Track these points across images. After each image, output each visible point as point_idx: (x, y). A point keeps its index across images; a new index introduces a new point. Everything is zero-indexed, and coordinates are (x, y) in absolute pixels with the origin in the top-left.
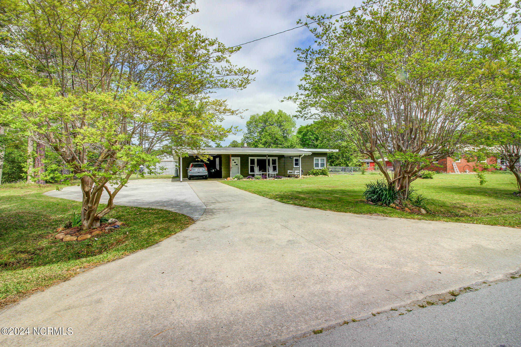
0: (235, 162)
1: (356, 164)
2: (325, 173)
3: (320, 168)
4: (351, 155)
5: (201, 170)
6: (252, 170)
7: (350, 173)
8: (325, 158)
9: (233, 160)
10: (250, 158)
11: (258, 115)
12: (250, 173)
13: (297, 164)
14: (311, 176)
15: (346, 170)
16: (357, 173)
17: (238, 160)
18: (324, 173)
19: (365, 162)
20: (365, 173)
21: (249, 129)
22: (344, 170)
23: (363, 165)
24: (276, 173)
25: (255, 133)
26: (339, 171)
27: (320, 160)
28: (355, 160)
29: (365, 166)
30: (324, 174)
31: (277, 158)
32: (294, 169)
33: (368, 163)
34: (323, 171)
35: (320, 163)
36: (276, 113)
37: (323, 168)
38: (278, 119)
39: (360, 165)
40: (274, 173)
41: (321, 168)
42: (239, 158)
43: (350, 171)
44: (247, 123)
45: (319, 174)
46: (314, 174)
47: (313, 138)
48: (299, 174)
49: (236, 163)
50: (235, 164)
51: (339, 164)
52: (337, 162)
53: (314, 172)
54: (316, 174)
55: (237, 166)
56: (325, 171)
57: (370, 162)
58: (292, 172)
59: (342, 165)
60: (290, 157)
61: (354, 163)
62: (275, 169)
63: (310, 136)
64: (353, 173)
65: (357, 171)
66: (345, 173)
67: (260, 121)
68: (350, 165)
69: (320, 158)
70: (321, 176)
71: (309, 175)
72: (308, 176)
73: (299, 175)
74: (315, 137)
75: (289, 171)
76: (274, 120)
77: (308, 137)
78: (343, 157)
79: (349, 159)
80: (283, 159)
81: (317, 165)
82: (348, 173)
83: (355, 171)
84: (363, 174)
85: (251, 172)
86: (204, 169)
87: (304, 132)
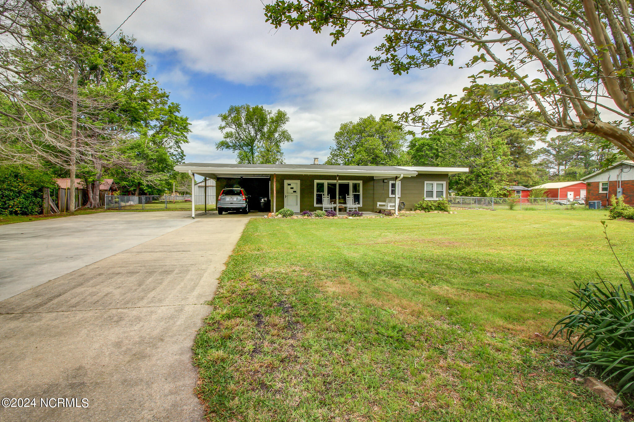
0: (292, 188)
1: (500, 192)
2: (443, 208)
3: (435, 198)
4: (492, 178)
5: (235, 199)
6: (320, 201)
7: (488, 207)
8: (444, 183)
9: (289, 185)
10: (316, 182)
11: (351, 123)
12: (315, 205)
13: (393, 192)
14: (418, 211)
15: (482, 203)
16: (500, 207)
17: (296, 184)
18: (441, 207)
19: (514, 191)
20: (514, 208)
21: (338, 143)
22: (479, 202)
23: (510, 195)
24: (357, 206)
25: (346, 149)
26: (470, 204)
27: (435, 186)
28: (497, 186)
29: (515, 195)
30: (442, 210)
31: (361, 182)
32: (387, 200)
33: (518, 192)
34: (439, 204)
35: (435, 190)
36: (377, 120)
37: (441, 199)
38: (380, 127)
39: (505, 195)
40: (354, 206)
41: (437, 199)
42: (298, 182)
43: (489, 203)
44: (336, 134)
45: (432, 209)
46: (424, 209)
47: (432, 155)
48: (394, 208)
49: (294, 190)
50: (292, 190)
51: (471, 193)
52: (468, 189)
53: (424, 206)
54: (427, 209)
55: (295, 194)
56: (443, 204)
57: (523, 191)
58: (384, 205)
59: (475, 194)
60: (384, 180)
61: (496, 191)
62: (357, 199)
63: (427, 152)
64: (494, 207)
65: (500, 203)
66: (479, 206)
67: (355, 131)
68: (488, 194)
69: (435, 183)
70: (436, 212)
71: (415, 210)
72: (413, 212)
73: (395, 210)
74: (434, 153)
75: (379, 203)
76: (374, 130)
77: (423, 153)
78: (478, 183)
79: (488, 186)
80: (372, 183)
81: (430, 194)
82: (486, 207)
83: (496, 203)
84: (511, 208)
85: (317, 203)
86: (240, 198)
87: (418, 146)
